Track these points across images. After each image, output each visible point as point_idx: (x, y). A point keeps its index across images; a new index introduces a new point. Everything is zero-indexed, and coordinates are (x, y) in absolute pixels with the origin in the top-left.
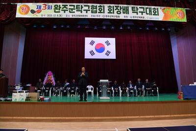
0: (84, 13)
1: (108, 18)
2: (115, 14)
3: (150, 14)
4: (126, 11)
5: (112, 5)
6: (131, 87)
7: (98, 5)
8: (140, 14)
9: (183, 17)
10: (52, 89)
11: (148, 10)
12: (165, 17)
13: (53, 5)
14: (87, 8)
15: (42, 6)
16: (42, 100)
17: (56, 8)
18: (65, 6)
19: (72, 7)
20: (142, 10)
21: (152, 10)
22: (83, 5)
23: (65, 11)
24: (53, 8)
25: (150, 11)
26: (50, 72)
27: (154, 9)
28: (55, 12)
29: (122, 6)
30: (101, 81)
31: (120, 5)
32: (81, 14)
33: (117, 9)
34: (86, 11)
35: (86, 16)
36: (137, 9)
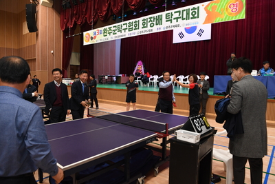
0: (123, 32)
1: (142, 34)
4: (159, 21)
11: (185, 13)
13: (103, 29)
14: (125, 26)
15: (96, 32)
17: (104, 32)
18: (110, 29)
19: (115, 28)
21: (191, 12)
22: (122, 23)
23: (109, 33)
25: (188, 14)
27: (193, 8)
28: (104, 36)
29: (155, 15)
32: (121, 34)
33: (151, 21)
34: (125, 29)
35: (125, 35)
36: (172, 15)
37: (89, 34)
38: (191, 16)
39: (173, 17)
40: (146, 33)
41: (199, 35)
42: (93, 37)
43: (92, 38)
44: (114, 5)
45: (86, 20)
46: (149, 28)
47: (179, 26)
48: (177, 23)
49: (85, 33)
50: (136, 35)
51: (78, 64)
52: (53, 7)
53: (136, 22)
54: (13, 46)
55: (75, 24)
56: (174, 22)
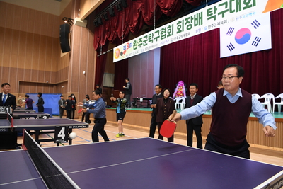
1: (177, 40)
3: (238, 9)
4: (199, 20)
7: (167, 26)
11: (234, 3)
13: (133, 41)
14: (157, 35)
15: (126, 46)
17: (135, 45)
18: (140, 40)
19: (145, 39)
21: (242, 0)
22: (153, 31)
23: (140, 46)
25: (238, 4)
28: (134, 49)
31: (190, 15)
32: (153, 44)
33: (188, 22)
34: (156, 38)
35: (156, 45)
36: (215, 9)
37: (118, 50)
38: (243, 5)
39: (217, 12)
40: (182, 39)
41: (255, 44)
42: (123, 52)
43: (122, 54)
44: (146, 14)
45: (117, 35)
46: (186, 31)
47: (225, 22)
48: (224, 19)
49: (115, 49)
50: (170, 42)
51: (112, 86)
52: (87, 27)
53: (170, 27)
54: (52, 70)
55: (107, 41)
56: (219, 18)
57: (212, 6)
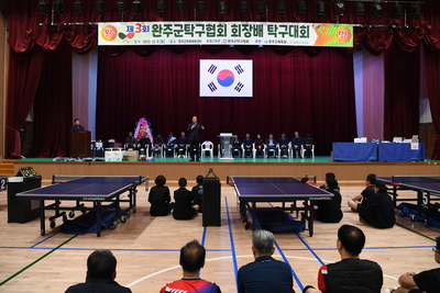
0: (196, 36)
1: (231, 44)
2: (243, 37)
3: (296, 35)
4: (259, 32)
5: (237, 23)
6: (271, 144)
7: (217, 23)
8: (279, 37)
9: (348, 40)
10: (150, 147)
11: (293, 29)
12: (319, 40)
13: (151, 24)
14: (200, 29)
15: (135, 27)
16: (144, 159)
17: (155, 31)
18: (168, 26)
19: (179, 28)
20: (283, 30)
21: (300, 30)
22: (194, 23)
23: (168, 34)
24: (151, 29)
25: (296, 31)
26: (143, 120)
27: (303, 27)
28: (154, 36)
29: (252, 23)
30: (222, 135)
31: (250, 23)
32: (192, 39)
33: (245, 29)
34: (200, 33)
35: (199, 41)
36: (276, 28)
38: (300, 34)
39: (278, 31)
50: (222, 43)
53: (221, 26)
57: (274, 24)
